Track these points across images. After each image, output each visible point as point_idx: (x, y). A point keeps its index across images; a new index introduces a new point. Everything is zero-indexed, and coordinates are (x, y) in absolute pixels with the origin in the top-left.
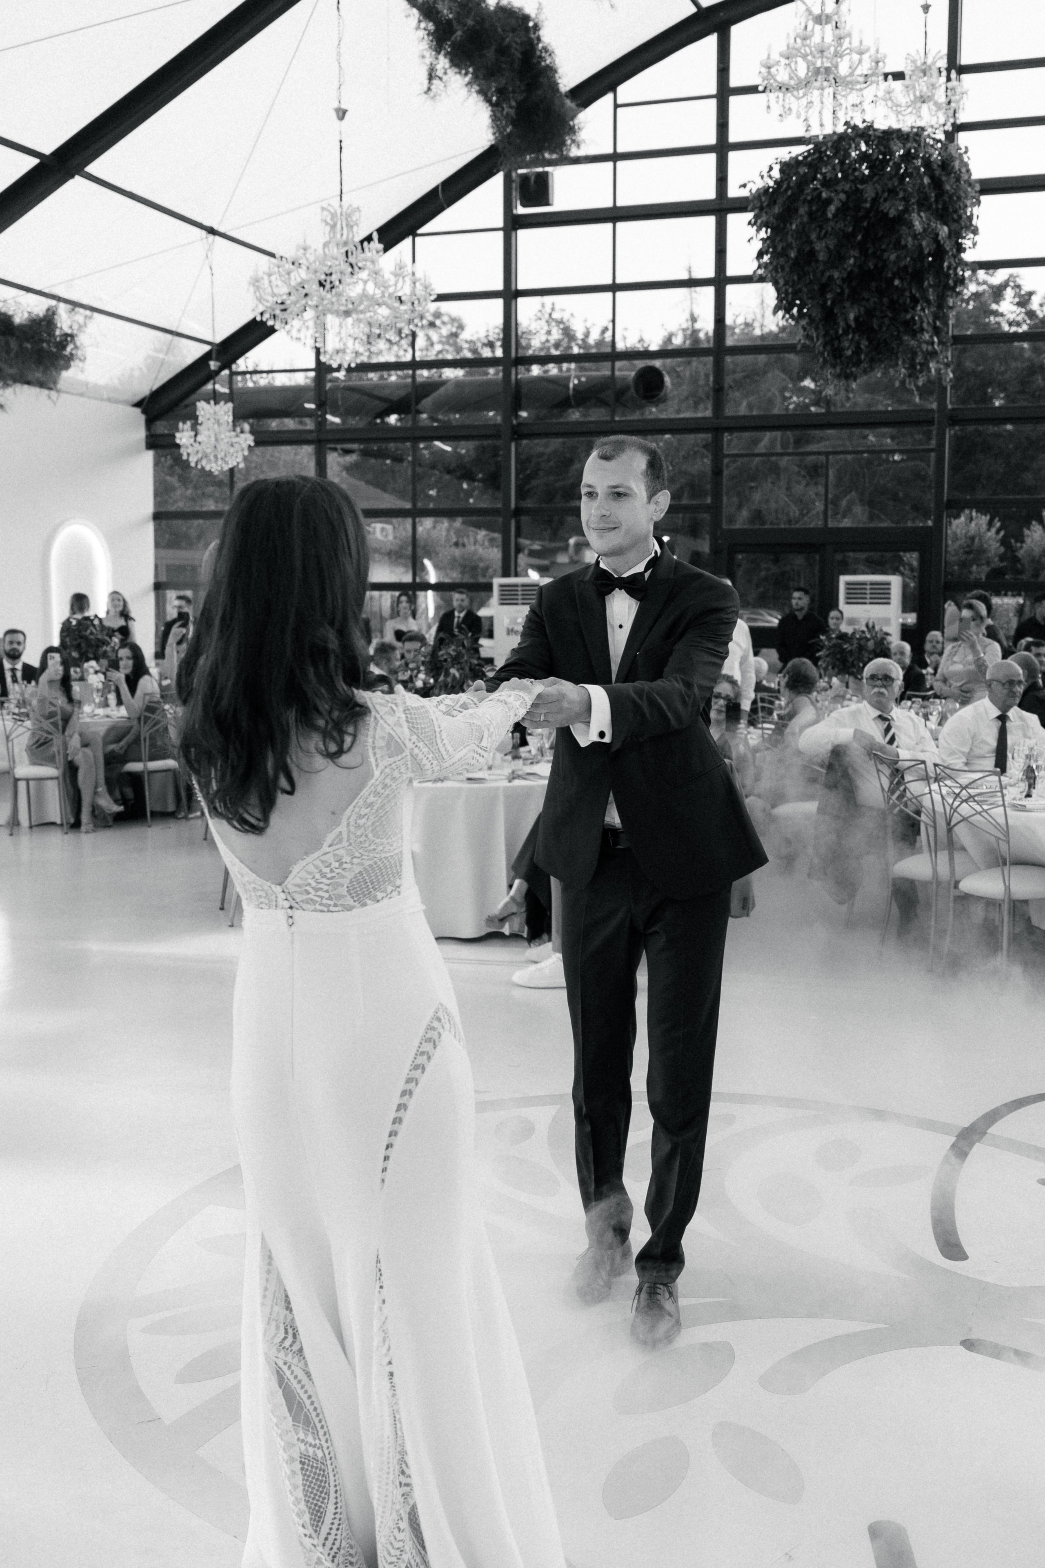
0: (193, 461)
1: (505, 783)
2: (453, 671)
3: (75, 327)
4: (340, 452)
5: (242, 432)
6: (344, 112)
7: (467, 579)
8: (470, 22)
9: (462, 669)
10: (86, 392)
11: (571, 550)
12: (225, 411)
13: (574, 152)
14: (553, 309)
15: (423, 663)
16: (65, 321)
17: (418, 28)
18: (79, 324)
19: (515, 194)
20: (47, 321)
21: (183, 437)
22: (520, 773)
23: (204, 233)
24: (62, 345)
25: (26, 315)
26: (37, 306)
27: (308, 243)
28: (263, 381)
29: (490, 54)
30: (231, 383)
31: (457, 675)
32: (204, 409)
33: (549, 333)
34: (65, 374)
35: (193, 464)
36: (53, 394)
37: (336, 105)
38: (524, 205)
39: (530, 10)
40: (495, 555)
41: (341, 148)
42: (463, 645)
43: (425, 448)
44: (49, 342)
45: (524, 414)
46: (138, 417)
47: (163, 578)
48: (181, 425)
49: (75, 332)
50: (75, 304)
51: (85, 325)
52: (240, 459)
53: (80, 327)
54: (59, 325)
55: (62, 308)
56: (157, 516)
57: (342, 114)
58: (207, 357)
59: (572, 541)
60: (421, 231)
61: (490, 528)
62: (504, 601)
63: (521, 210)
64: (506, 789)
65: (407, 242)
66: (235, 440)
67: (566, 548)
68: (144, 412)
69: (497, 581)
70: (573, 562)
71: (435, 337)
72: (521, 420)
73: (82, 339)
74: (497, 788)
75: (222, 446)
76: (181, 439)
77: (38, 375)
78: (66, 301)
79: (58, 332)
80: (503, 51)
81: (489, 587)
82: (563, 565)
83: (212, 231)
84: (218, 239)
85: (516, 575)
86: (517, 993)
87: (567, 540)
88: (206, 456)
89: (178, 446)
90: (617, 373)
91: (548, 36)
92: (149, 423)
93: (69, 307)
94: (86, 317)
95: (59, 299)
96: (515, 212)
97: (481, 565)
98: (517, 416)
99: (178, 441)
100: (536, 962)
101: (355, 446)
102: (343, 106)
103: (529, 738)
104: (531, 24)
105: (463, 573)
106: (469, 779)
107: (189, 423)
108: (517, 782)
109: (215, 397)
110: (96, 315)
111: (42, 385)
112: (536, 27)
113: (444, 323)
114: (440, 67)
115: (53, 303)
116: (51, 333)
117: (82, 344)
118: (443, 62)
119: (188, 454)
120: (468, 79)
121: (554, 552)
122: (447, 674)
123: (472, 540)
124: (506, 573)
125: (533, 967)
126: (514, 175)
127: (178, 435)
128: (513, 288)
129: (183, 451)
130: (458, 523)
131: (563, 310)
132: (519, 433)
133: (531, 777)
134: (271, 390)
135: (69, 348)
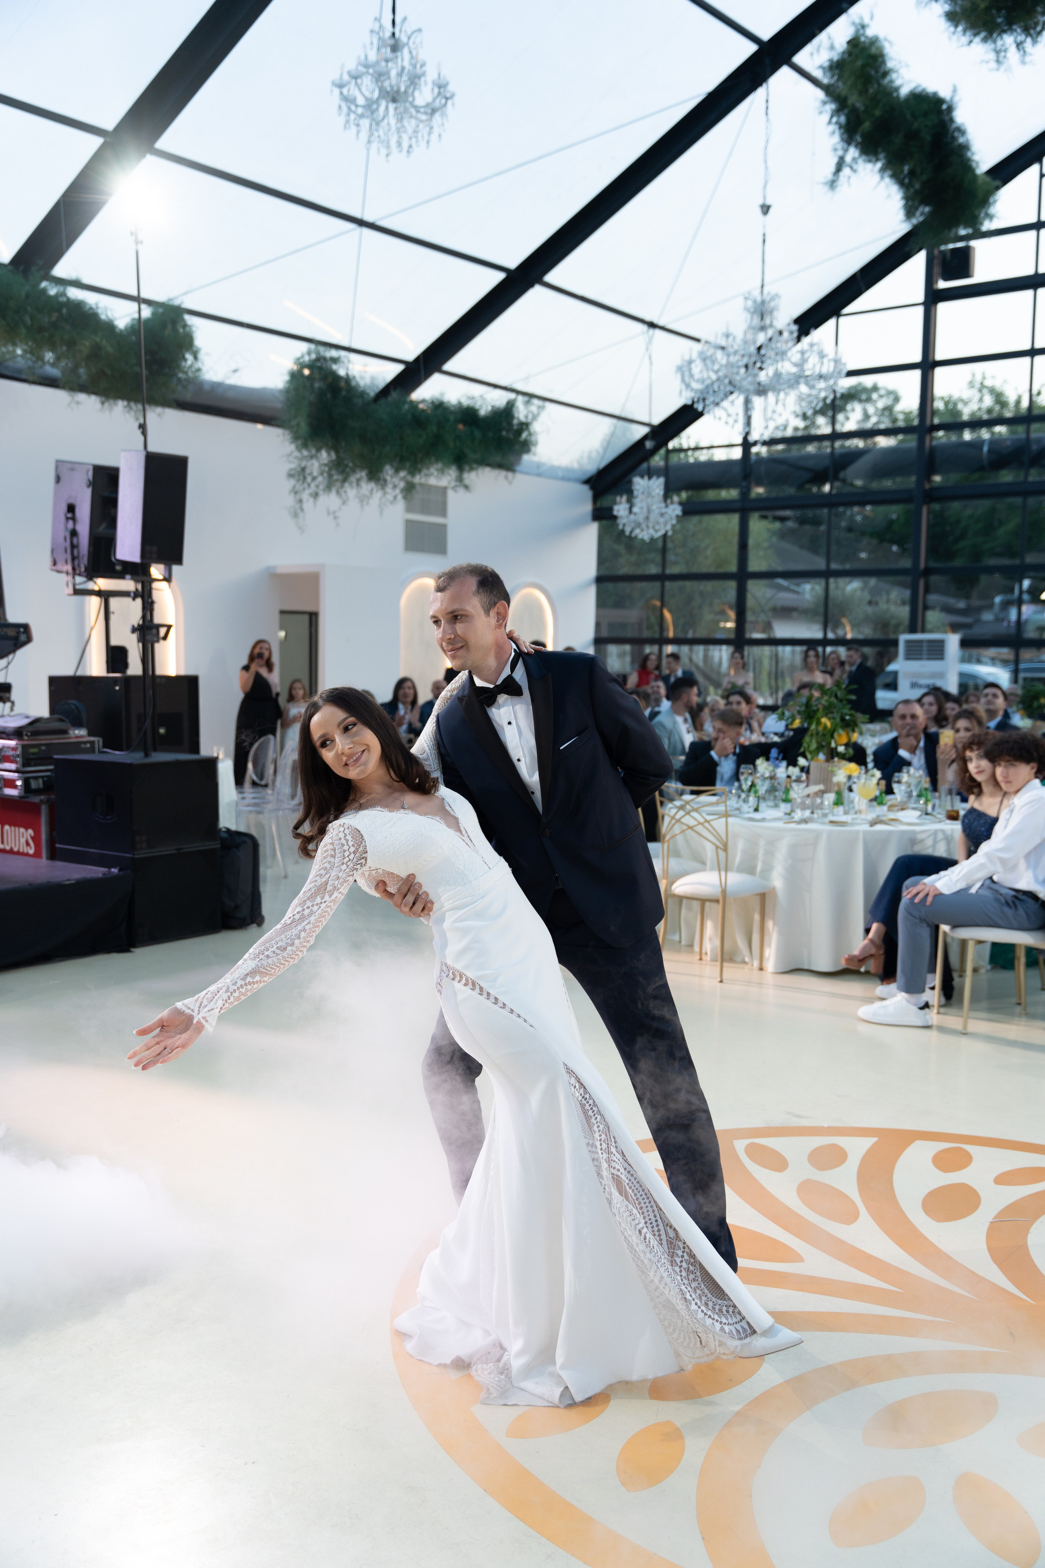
0: (628, 530)
1: (866, 827)
2: (824, 720)
3: (530, 417)
4: (770, 519)
5: (672, 503)
6: (768, 207)
7: (878, 635)
8: (878, 113)
9: (834, 718)
10: (541, 472)
11: (996, 608)
12: (657, 485)
13: (987, 226)
14: (984, 378)
15: (799, 712)
16: (521, 412)
17: (830, 122)
18: (533, 414)
19: (937, 269)
20: (507, 411)
21: (620, 509)
22: (884, 818)
23: (645, 327)
24: (519, 432)
25: (490, 408)
26: (499, 399)
27: (731, 330)
28: (703, 456)
29: (898, 139)
30: (667, 458)
31: (829, 724)
32: (639, 483)
33: (981, 400)
34: (526, 458)
35: (627, 533)
36: (510, 474)
37: (761, 202)
38: (946, 278)
39: (944, 93)
40: (904, 612)
41: (764, 241)
42: (836, 696)
43: (859, 513)
44: (508, 431)
45: (937, 478)
46: (586, 492)
47: (605, 634)
48: (618, 499)
49: (529, 421)
50: (531, 396)
51: (539, 414)
52: (669, 527)
53: (535, 417)
54: (516, 415)
55: (520, 399)
56: (600, 580)
57: (766, 209)
58: (645, 438)
59: (998, 599)
60: (845, 311)
61: (903, 585)
62: (909, 656)
63: (942, 284)
64: (865, 832)
65: (832, 322)
66: (664, 510)
67: (991, 606)
68: (592, 488)
69: (903, 638)
70: (998, 620)
71: (871, 410)
72: (934, 485)
73: (536, 427)
74: (858, 832)
75: (653, 517)
76: (618, 511)
77: (498, 459)
78: (524, 394)
79: (515, 422)
80: (912, 136)
81: (895, 643)
82: (987, 622)
83: (652, 325)
84: (658, 332)
85: (923, 631)
86: (862, 1028)
87: (993, 598)
88: (639, 525)
89: (615, 518)
90: (1033, 435)
91: (961, 117)
92: (596, 498)
93: (526, 398)
94: (539, 407)
95: (518, 392)
96: (935, 287)
97: (893, 622)
98: (929, 480)
99: (615, 513)
100: (883, 999)
101: (788, 513)
102: (768, 203)
103: (895, 786)
104: (944, 107)
105: (875, 629)
106: (831, 822)
107: (624, 498)
108: (879, 827)
109: (650, 473)
110: (548, 404)
111: (500, 466)
112: (950, 109)
113: (881, 396)
114: (848, 158)
115: (512, 396)
116: (510, 424)
117: (535, 432)
118: (853, 152)
119: (624, 525)
120: (879, 165)
121: (979, 610)
122: (819, 723)
123: (885, 598)
124: (913, 629)
125: (878, 1004)
126: (936, 252)
127: (616, 508)
128: (931, 359)
129: (621, 522)
130: (873, 581)
131: (993, 377)
132: (932, 496)
133: (892, 823)
134: (711, 465)
135: (524, 435)
